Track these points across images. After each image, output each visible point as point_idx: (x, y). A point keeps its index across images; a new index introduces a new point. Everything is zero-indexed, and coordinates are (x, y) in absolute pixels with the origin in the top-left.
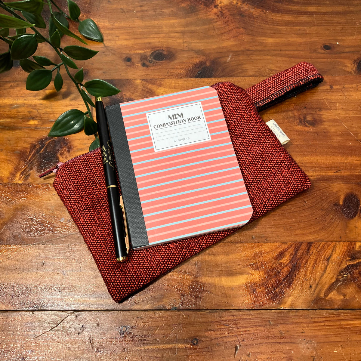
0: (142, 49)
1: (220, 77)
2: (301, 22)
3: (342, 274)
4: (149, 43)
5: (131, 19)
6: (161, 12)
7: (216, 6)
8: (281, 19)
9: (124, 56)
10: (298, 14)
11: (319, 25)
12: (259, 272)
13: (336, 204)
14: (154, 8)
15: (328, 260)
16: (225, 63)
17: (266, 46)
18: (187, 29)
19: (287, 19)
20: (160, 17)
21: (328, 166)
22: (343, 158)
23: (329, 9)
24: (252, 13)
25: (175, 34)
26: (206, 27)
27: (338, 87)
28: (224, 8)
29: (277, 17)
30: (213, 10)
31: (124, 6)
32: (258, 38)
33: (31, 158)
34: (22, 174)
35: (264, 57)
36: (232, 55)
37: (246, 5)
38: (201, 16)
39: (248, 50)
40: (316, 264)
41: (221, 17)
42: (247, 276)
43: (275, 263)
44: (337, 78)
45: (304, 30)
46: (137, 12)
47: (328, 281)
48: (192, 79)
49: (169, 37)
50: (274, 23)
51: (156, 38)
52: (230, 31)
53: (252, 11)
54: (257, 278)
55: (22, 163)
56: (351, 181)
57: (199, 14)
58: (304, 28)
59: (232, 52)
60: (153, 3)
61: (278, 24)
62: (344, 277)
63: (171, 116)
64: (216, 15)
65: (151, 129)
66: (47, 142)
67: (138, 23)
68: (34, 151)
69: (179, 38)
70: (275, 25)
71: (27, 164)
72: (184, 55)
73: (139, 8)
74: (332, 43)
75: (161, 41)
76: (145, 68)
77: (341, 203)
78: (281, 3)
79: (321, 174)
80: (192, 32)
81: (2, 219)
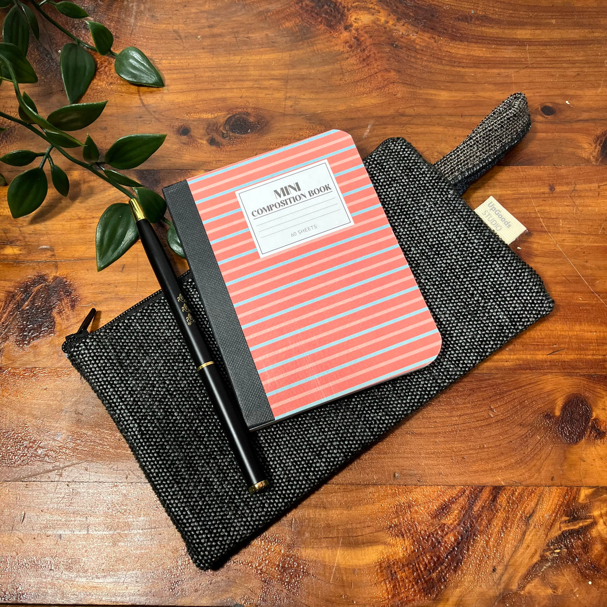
0: (211, 111)
2: (502, 59)
3: (552, 547)
4: (224, 100)
5: (191, 52)
6: (245, 39)
7: (347, 28)
8: (466, 53)
9: (177, 124)
10: (497, 44)
11: (535, 65)
12: (404, 540)
13: (549, 416)
14: (235, 30)
15: (528, 520)
16: (360, 139)
17: (435, 107)
18: (292, 72)
19: (477, 55)
20: (244, 48)
21: (538, 342)
22: (566, 327)
23: (557, 34)
24: (414, 41)
25: (271, 82)
26: (327, 68)
27: (565, 188)
28: (362, 30)
29: (459, 50)
30: (341, 35)
31: (181, 25)
32: (421, 91)
33: (6, 319)
35: (431, 129)
36: (373, 125)
37: (403, 25)
38: (319, 46)
39: (403, 115)
40: (507, 528)
41: (357, 48)
42: (381, 548)
43: (432, 524)
44: (564, 171)
45: (506, 76)
46: (203, 37)
47: (526, 561)
49: (260, 88)
50: (454, 61)
51: (235, 90)
52: (370, 76)
53: (413, 37)
54: (399, 552)
56: (578, 371)
57: (316, 42)
58: (507, 71)
60: (234, 21)
61: (460, 62)
62: (554, 553)
63: (279, 191)
64: (348, 45)
65: (248, 218)
66: (35, 290)
67: (206, 60)
69: (277, 89)
70: (454, 66)
72: (286, 124)
73: (207, 29)
74: (557, 101)
75: (244, 95)
76: (214, 148)
77: (558, 413)
78: (468, 22)
79: (524, 357)
80: (302, 78)
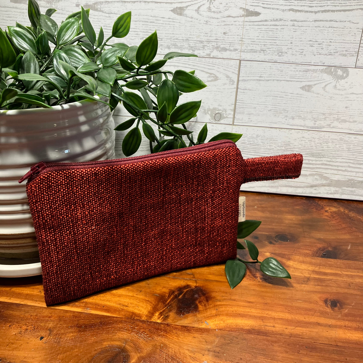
0: (267, 232)
1: (346, 260)
5: (253, 211)
6: (279, 210)
7: (326, 211)
14: (273, 206)
16: (347, 250)
18: (305, 223)
20: (278, 213)
24: (360, 219)
25: (295, 225)
28: (333, 213)
30: (324, 213)
34: (161, 314)
36: (351, 246)
37: (353, 213)
38: (314, 216)
41: (333, 218)
46: (258, 207)
48: (319, 258)
51: (278, 226)
52: (343, 228)
53: (359, 217)
55: (160, 304)
57: (313, 214)
59: (350, 243)
64: (328, 217)
67: (260, 214)
69: (299, 228)
71: (166, 306)
72: (307, 241)
75: (283, 228)
76: (271, 245)
80: (310, 225)
81: (139, 353)
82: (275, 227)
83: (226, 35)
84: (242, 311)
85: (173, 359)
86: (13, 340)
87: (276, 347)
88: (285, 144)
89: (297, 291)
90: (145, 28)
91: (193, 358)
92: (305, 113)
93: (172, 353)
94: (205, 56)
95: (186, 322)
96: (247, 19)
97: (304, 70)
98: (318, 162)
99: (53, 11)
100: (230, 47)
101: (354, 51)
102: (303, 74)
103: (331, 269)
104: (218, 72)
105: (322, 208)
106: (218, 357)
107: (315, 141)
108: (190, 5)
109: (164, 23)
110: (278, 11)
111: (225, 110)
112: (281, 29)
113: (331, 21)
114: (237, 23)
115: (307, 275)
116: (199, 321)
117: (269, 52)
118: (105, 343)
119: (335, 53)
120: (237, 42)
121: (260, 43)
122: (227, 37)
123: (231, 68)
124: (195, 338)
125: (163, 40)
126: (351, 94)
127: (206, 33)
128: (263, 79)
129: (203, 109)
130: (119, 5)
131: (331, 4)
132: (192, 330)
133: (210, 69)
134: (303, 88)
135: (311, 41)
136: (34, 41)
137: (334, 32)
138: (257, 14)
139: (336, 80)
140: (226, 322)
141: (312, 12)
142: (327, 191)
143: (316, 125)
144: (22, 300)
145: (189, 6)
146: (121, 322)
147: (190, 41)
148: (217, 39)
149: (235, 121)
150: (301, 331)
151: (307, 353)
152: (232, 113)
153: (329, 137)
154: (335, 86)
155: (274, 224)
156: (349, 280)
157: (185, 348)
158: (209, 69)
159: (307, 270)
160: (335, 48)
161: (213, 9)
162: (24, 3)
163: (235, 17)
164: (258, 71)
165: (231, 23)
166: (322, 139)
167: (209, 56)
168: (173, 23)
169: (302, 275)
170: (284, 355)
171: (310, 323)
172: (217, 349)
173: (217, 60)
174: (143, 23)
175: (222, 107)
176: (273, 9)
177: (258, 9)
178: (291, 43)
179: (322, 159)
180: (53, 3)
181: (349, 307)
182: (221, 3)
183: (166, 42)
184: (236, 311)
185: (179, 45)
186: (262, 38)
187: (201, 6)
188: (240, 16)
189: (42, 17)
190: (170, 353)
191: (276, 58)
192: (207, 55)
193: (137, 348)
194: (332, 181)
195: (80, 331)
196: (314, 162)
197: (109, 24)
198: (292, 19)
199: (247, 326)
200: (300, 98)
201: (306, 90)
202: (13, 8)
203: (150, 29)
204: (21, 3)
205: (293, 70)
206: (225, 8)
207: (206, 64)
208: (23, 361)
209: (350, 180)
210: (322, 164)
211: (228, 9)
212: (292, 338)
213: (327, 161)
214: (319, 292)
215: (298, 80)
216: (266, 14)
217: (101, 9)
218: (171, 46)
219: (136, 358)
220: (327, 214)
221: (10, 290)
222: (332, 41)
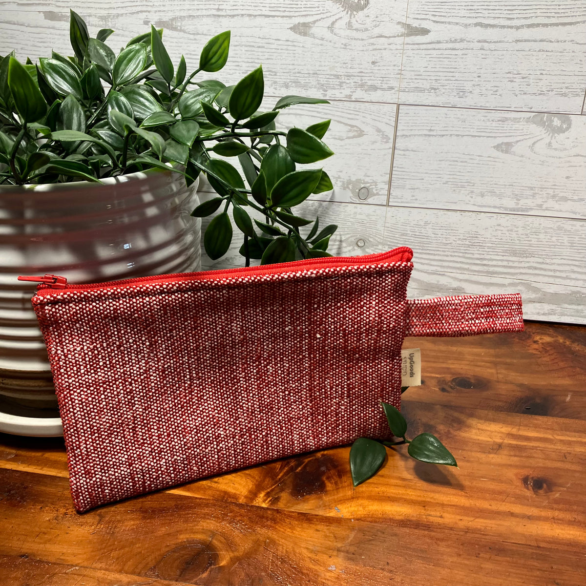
0: (439, 373)
1: (562, 417)
4: (448, 368)
7: (535, 342)
16: (564, 402)
18: (498, 360)
20: (459, 344)
25: (484, 363)
26: (524, 361)
28: (546, 344)
30: (532, 345)
33: (282, 477)
34: (268, 495)
36: (572, 395)
37: (578, 345)
41: (545, 353)
48: (519, 414)
49: (476, 366)
51: (456, 365)
52: (561, 369)
55: (268, 481)
57: (514, 347)
59: (571, 391)
64: (538, 351)
66: (306, 461)
68: (286, 468)
69: (490, 368)
71: (276, 483)
72: (501, 387)
75: (464, 368)
76: (445, 393)
80: (507, 364)
81: (233, 551)
82: (451, 366)
83: (376, 66)
84: (392, 493)
85: (283, 561)
86: (45, 528)
87: (442, 548)
88: (471, 236)
89: (481, 463)
90: (250, 57)
91: (313, 560)
92: (501, 187)
93: (282, 552)
94: (344, 99)
95: (305, 507)
96: (409, 40)
97: (499, 119)
98: (523, 265)
99: (108, 32)
100: (383, 85)
101: (580, 87)
102: (498, 125)
103: (537, 432)
104: (364, 123)
105: (530, 337)
106: (353, 560)
107: (517, 231)
108: (320, 20)
109: (279, 47)
110: (457, 27)
111: (376, 183)
112: (462, 55)
113: (541, 41)
114: (393, 47)
115: (499, 441)
116: (325, 506)
117: (444, 91)
118: (181, 537)
119: (549, 91)
120: (393, 76)
121: (429, 78)
122: (377, 68)
123: (384, 116)
124: (319, 531)
125: (278, 74)
126: (574, 156)
127: (344, 63)
128: (435, 134)
129: (340, 181)
130: (209, 21)
131: (543, 15)
132: (315, 520)
133: (352, 119)
134: (497, 147)
135: (510, 73)
136: (79, 80)
137: (548, 57)
138: (425, 32)
139: (551, 134)
140: (367, 509)
141: (511, 27)
142: (538, 311)
143: (519, 206)
144: (59, 471)
145: (317, 20)
146: (207, 505)
147: (320, 76)
148: (361, 72)
149: (390, 200)
150: (484, 525)
151: (490, 558)
152: (387, 187)
153: (540, 224)
154: (550, 144)
155: (449, 362)
156: (565, 448)
157: (302, 546)
158: (348, 118)
159: (498, 433)
160: (550, 84)
161: (356, 25)
162: (65, 21)
163: (390, 37)
164: (426, 121)
165: (384, 47)
166: (528, 228)
167: (349, 99)
168: (293, 48)
169: (491, 440)
170: (455, 559)
171: (498, 513)
172: (352, 549)
173: (362, 105)
174: (246, 49)
175: (370, 178)
176: (449, 23)
177: (425, 25)
178: (479, 77)
179: (528, 259)
180: (110, 20)
181: (562, 489)
182: (368, 16)
183: (282, 77)
184: (383, 493)
185: (302, 82)
186: (433, 70)
187: (336, 20)
188: (398, 36)
189: (91, 43)
190: (279, 553)
191: (455, 100)
192: (346, 96)
193: (230, 545)
194: (545, 293)
195: (144, 518)
196: (516, 264)
197: (194, 51)
198: (481, 38)
199: (400, 515)
200: (494, 163)
201: (502, 151)
202: (49, 28)
203: (258, 57)
204: (60, 20)
205: (483, 118)
206: (374, 23)
207: (345, 111)
208: (61, 559)
209: (574, 292)
210: (529, 268)
211: (379, 25)
212: (468, 535)
213: (537, 262)
214: (516, 467)
215: (491, 135)
216: (438, 32)
217: (183, 28)
218: (290, 83)
219: (228, 558)
220: (536, 346)
221: (42, 456)
222: (544, 72)
